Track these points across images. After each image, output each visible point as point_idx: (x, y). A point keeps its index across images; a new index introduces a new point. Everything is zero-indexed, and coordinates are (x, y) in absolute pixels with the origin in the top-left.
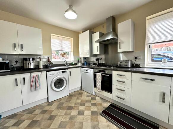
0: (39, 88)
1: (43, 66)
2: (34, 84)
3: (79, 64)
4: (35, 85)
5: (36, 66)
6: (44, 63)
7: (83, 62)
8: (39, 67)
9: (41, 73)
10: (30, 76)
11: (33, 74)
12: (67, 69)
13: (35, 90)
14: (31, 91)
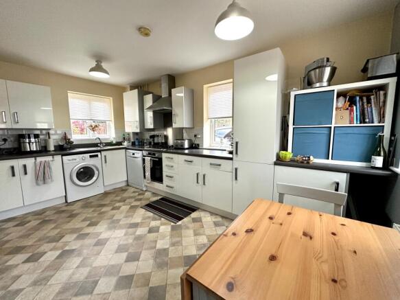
0: (50, 180)
1: (55, 146)
2: (41, 174)
3: (126, 144)
4: (43, 177)
5: (42, 147)
6: (57, 142)
7: (132, 140)
8: (48, 149)
9: (53, 158)
10: (35, 163)
11: (39, 159)
12: (100, 151)
13: (44, 183)
14: (37, 184)
